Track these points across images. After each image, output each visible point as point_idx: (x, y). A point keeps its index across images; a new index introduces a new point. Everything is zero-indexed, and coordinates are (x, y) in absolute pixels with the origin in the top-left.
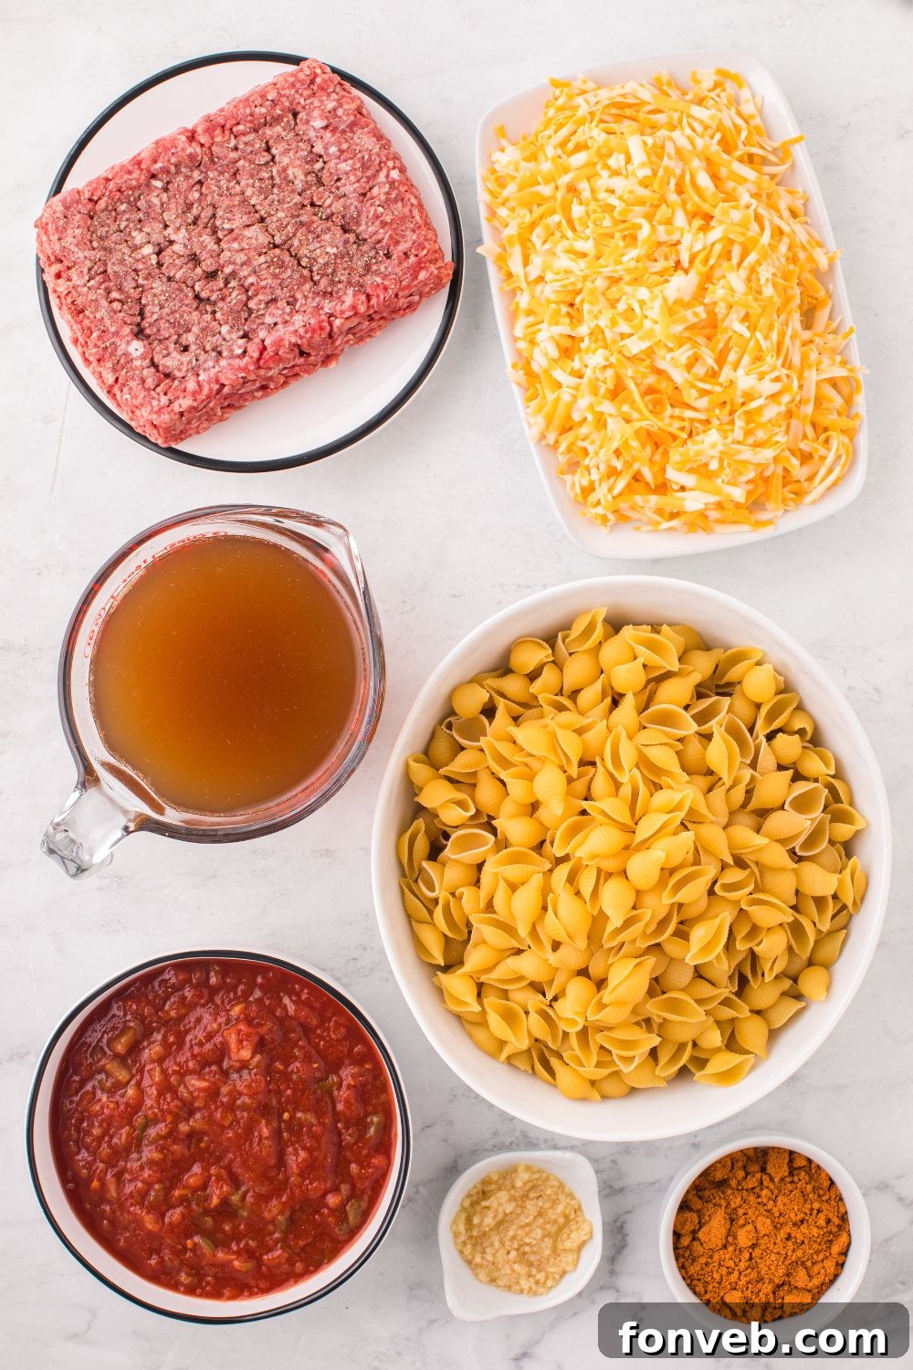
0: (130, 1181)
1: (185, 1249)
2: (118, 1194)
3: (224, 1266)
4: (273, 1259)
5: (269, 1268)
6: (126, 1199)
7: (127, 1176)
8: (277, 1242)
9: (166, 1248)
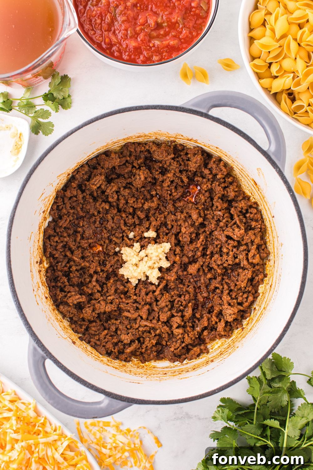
0: (119, 33)
1: (151, 47)
2: (117, 40)
3: (168, 46)
4: (184, 35)
5: (184, 39)
6: (121, 40)
7: (117, 32)
8: (182, 28)
9: (144, 51)
